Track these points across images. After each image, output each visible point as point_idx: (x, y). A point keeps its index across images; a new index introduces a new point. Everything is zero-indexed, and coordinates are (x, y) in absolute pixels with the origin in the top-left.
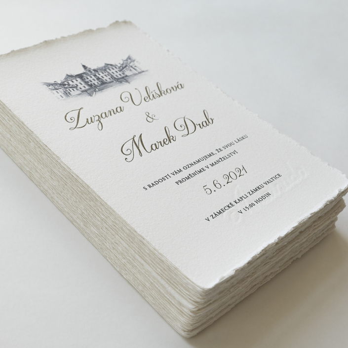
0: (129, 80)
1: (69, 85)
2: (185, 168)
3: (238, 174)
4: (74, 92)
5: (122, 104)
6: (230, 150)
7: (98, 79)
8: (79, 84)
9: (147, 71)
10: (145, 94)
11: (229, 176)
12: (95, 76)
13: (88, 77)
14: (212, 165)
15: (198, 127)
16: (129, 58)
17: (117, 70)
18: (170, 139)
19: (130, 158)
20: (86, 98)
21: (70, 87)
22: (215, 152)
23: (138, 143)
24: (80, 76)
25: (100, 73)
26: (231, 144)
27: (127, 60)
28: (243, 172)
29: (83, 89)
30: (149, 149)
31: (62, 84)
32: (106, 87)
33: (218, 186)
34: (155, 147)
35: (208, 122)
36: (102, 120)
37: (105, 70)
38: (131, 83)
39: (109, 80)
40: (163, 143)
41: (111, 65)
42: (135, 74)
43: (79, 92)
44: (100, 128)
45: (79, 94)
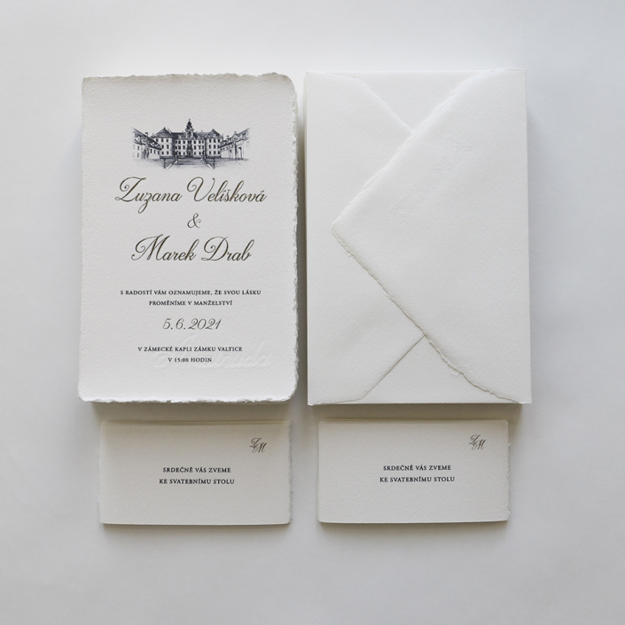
0: (217, 164)
1: (156, 143)
2: (172, 293)
3: (207, 325)
4: (154, 155)
5: (184, 191)
6: (228, 297)
7: (189, 148)
8: (165, 147)
9: (246, 160)
10: (215, 191)
11: (198, 323)
12: (189, 142)
13: (182, 142)
14: (196, 303)
15: (227, 256)
16: (244, 133)
17: (217, 144)
18: (189, 255)
19: (138, 255)
20: (158, 168)
21: (155, 148)
22: (213, 292)
23: (158, 243)
24: (175, 136)
25: (197, 142)
26: (236, 292)
27: (238, 135)
28: (215, 326)
29: (165, 154)
30: (160, 255)
31: (150, 140)
32: (188, 163)
33: (179, 325)
34: (167, 257)
35: (243, 256)
36: (150, 202)
37: (205, 139)
38: (216, 168)
39: (198, 154)
40: (178, 256)
41: (218, 135)
42: (230, 159)
43: (157, 157)
44: (141, 211)
45: (155, 160)
